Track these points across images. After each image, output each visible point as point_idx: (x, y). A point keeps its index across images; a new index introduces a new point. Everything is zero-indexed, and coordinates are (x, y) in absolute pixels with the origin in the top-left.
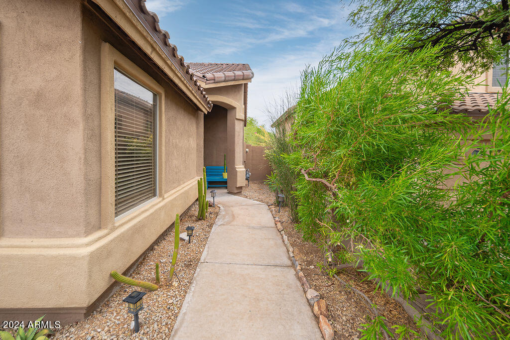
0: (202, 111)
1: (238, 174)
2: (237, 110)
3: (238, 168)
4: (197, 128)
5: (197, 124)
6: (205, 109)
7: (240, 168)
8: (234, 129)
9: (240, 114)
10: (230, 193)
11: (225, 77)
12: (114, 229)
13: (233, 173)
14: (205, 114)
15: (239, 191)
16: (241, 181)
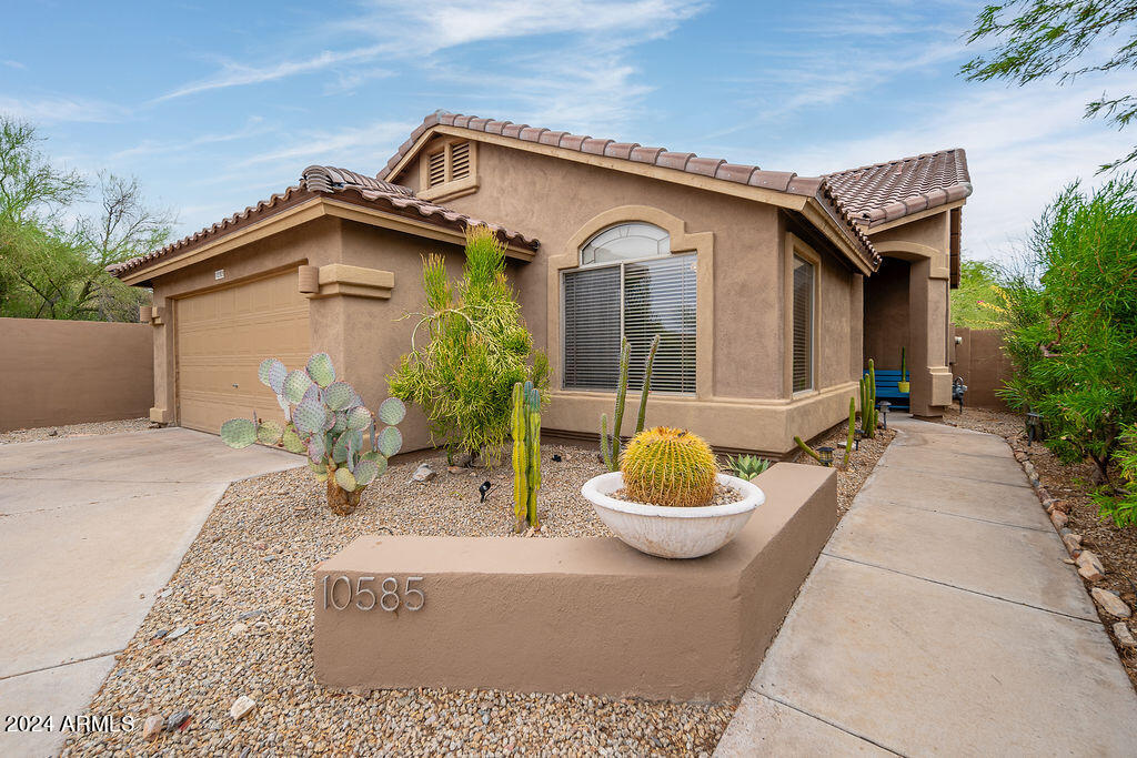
0: (860, 272)
1: (934, 381)
2: (932, 262)
3: (934, 370)
4: (852, 302)
5: (852, 295)
6: (867, 269)
7: (939, 371)
8: (926, 298)
9: (940, 268)
10: (916, 417)
11: (907, 208)
12: (793, 402)
13: (924, 382)
14: (865, 276)
15: (938, 413)
16: (941, 393)
